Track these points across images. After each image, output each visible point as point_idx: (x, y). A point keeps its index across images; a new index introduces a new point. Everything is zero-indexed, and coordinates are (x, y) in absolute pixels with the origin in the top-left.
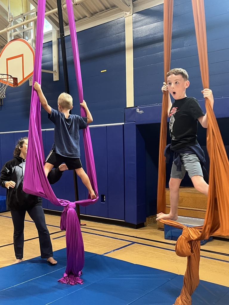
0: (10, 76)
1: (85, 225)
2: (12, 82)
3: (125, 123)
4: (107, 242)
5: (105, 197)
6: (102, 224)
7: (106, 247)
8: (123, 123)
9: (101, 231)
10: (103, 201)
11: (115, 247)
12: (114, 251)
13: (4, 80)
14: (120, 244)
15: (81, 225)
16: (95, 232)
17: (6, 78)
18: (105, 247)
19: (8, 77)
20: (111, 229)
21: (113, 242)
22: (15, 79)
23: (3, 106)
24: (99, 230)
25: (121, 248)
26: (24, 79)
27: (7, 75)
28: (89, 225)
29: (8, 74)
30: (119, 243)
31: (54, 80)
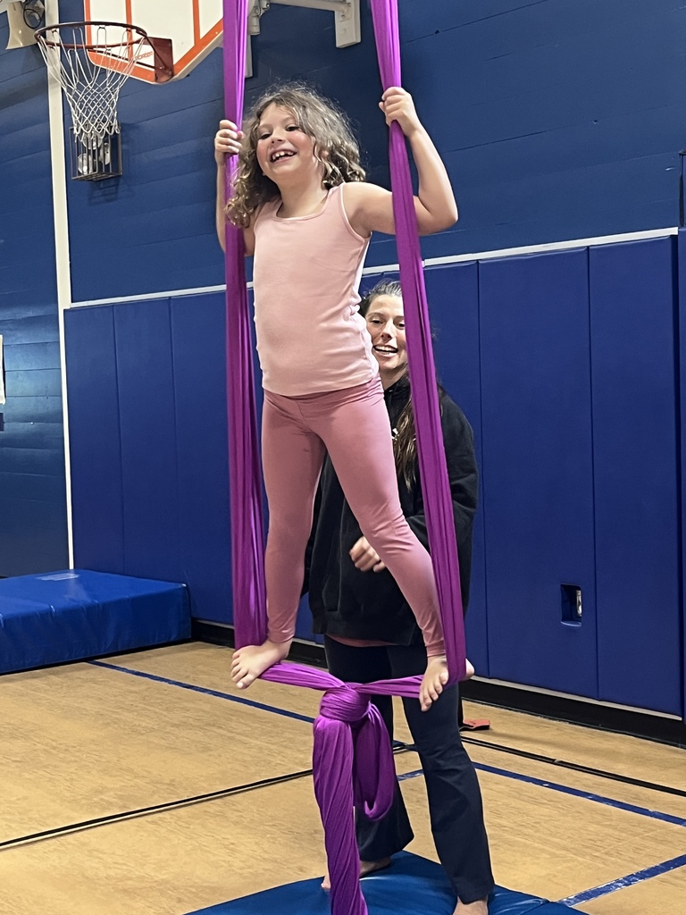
0: (139, 30)
1: (485, 728)
2: (150, 61)
3: (681, 225)
4: (592, 828)
5: (579, 599)
6: (565, 725)
7: (587, 860)
8: (674, 231)
9: (562, 764)
10: (570, 615)
11: (632, 861)
12: (629, 881)
13: (114, 51)
14: (661, 842)
15: (468, 728)
16: (535, 768)
17: (125, 40)
18: (583, 856)
19: (130, 37)
20: (613, 755)
21: (623, 830)
22: (162, 47)
23: (121, 181)
24: (552, 761)
25: (667, 866)
26: (199, 42)
27: (129, 27)
28: (504, 732)
29: (134, 24)
30: (654, 839)
31: (338, 45)
